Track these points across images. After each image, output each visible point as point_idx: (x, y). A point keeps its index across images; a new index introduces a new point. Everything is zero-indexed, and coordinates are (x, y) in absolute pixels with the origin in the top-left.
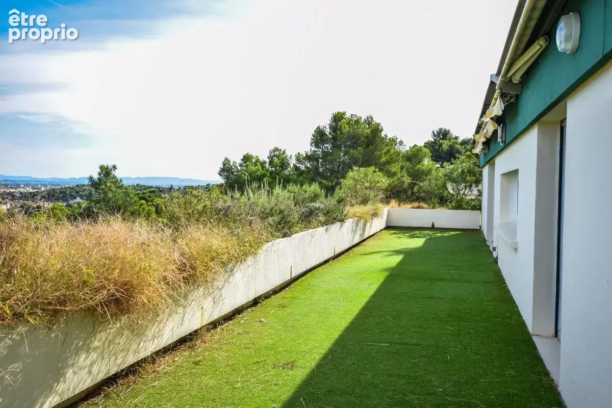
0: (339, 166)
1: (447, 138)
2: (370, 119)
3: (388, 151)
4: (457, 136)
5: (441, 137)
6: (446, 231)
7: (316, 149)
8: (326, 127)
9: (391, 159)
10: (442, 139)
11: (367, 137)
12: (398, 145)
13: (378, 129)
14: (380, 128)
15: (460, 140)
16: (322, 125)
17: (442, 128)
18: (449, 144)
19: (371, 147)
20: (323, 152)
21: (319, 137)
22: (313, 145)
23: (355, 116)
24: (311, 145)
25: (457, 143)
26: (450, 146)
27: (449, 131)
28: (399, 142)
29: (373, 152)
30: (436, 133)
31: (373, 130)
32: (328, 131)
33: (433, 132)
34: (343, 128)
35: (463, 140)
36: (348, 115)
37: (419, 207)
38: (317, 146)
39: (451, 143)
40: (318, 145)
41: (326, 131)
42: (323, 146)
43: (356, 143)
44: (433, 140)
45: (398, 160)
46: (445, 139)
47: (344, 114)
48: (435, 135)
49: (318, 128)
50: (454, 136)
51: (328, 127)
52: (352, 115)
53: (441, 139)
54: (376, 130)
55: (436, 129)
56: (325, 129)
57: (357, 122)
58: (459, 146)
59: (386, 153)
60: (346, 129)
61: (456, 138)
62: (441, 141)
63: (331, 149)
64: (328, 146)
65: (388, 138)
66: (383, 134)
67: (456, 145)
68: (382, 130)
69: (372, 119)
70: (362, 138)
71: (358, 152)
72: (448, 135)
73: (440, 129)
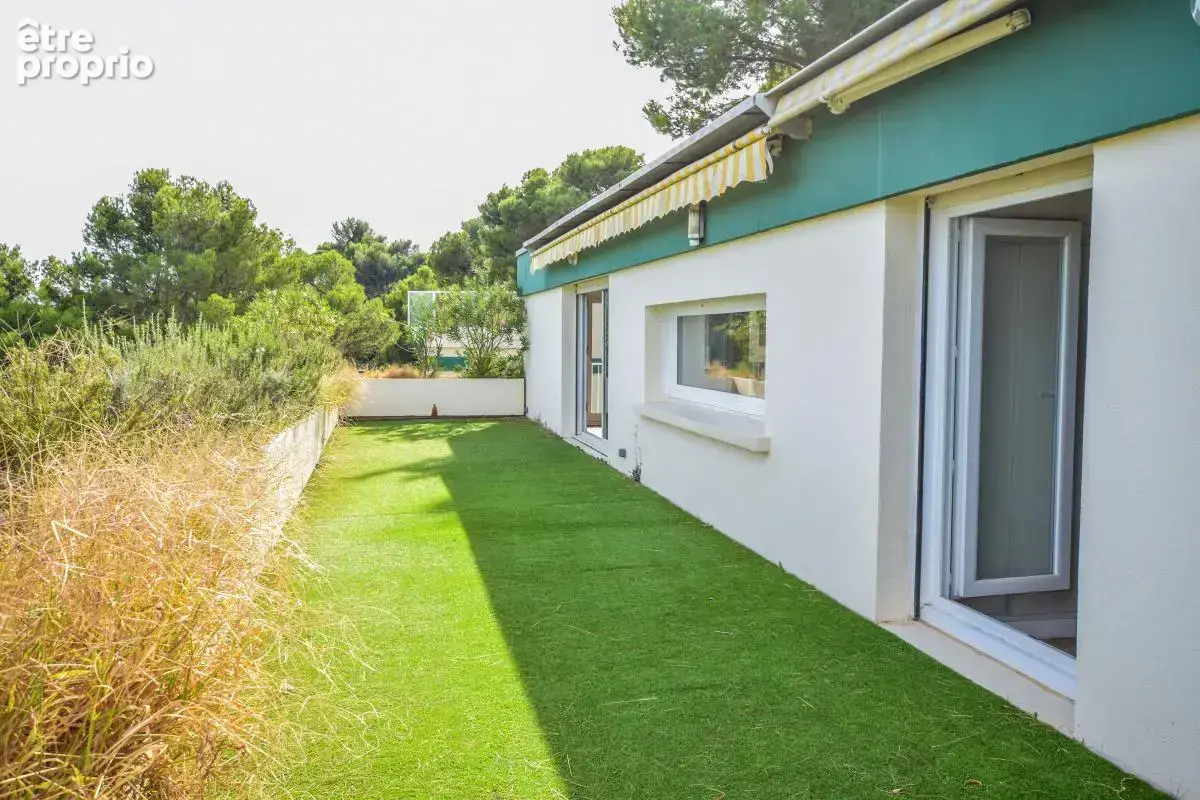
0: (156, 292)
1: (364, 238)
2: (225, 189)
3: (271, 260)
4: (384, 235)
5: (352, 236)
6: (466, 422)
7: (100, 250)
8: (122, 201)
9: (279, 276)
10: (353, 240)
11: (223, 228)
12: (285, 247)
13: (247, 212)
14: (250, 208)
15: (388, 244)
16: (112, 194)
17: (353, 219)
18: (367, 251)
19: (232, 250)
20: (116, 257)
21: (107, 222)
22: (92, 239)
23: (192, 179)
24: (86, 240)
25: (383, 250)
26: (370, 255)
27: (366, 225)
28: (286, 241)
29: (236, 260)
30: (340, 227)
31: (236, 212)
32: (127, 209)
33: (335, 226)
34: (166, 205)
35: (393, 244)
36: (174, 178)
37: (404, 376)
38: (102, 241)
39: (372, 249)
40: (105, 242)
41: (124, 209)
42: (117, 242)
43: (198, 239)
44: (335, 242)
45: (292, 279)
46: (360, 240)
47: (165, 173)
48: (338, 232)
49: (103, 200)
50: (375, 237)
51: (126, 200)
52: (184, 178)
53: (351, 239)
54: (243, 214)
55: (341, 220)
56: (120, 205)
57: (198, 194)
58: (386, 256)
59: (266, 263)
60: (174, 208)
61: (381, 240)
62: (352, 244)
63: (135, 251)
64: (128, 245)
65: (268, 231)
66: (257, 223)
67: (382, 254)
68: (253, 215)
69: (230, 189)
70: (212, 230)
71: (205, 261)
72: (365, 234)
73: (350, 221)
